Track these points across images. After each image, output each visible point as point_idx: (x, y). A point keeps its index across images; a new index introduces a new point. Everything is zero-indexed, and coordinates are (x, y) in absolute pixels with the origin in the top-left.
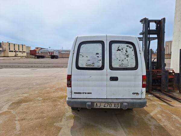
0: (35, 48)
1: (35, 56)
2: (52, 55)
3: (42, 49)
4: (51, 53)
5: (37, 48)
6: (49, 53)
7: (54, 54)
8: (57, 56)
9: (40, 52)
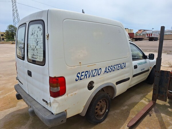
0: (138, 31)
1: (133, 38)
2: (150, 37)
3: (144, 30)
4: (149, 34)
5: (140, 30)
6: (147, 35)
7: (153, 36)
8: (156, 38)
9: (141, 34)
